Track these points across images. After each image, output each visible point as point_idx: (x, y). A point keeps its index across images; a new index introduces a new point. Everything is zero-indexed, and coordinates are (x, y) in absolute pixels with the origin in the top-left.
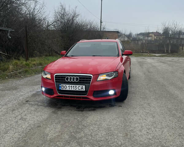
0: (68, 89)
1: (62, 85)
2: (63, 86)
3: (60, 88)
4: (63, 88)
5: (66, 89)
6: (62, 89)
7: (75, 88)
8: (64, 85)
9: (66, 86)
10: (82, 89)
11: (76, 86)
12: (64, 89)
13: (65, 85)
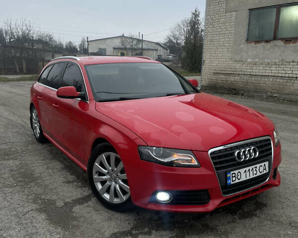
0: (243, 178)
1: (232, 173)
2: (234, 175)
3: (229, 182)
4: (234, 179)
5: (241, 180)
6: (232, 183)
7: (255, 172)
8: (236, 172)
9: (239, 173)
10: (264, 169)
11: (256, 167)
12: (237, 181)
13: (238, 171)
